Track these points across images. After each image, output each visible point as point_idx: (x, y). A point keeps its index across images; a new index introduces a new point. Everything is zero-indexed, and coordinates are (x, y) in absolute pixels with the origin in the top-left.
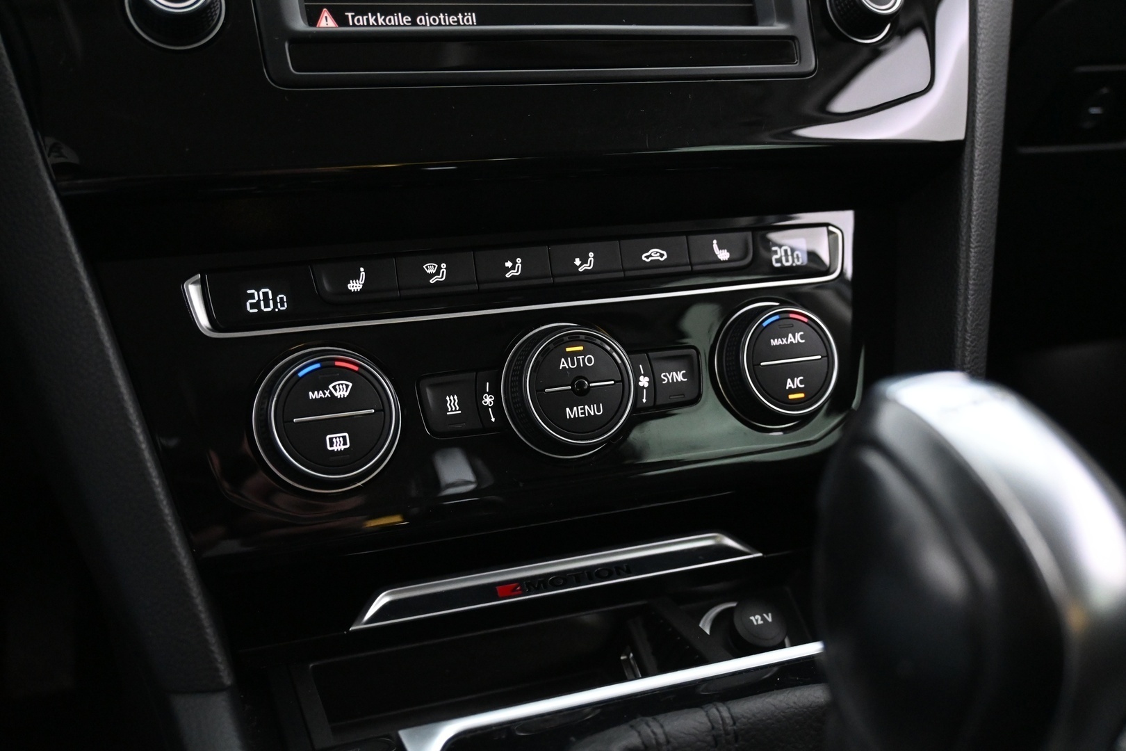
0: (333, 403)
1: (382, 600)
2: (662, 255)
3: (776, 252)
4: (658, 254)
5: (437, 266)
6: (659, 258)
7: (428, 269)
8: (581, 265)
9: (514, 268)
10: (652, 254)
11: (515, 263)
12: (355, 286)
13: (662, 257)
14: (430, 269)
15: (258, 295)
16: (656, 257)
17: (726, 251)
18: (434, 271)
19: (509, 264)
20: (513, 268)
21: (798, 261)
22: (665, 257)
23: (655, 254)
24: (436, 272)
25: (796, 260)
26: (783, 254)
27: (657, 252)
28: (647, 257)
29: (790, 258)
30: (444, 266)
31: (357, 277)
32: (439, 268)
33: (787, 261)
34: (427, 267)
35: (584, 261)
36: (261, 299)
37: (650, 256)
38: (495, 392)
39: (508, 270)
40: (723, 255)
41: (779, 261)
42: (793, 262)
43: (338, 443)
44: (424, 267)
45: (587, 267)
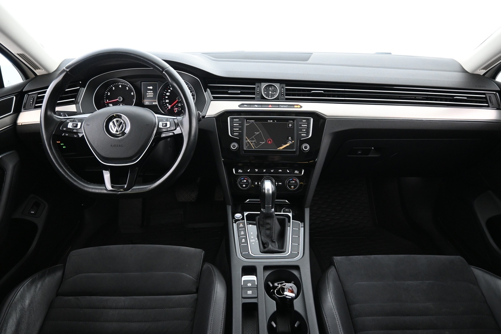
0: (244, 182)
1: (248, 200)
9: (265, 171)
12: (248, 171)
14: (256, 170)
15: (240, 170)
22: (282, 171)
23: (280, 171)
24: (257, 170)
36: (240, 171)
38: (261, 183)
40: (288, 171)
43: (244, 186)
45: (272, 171)
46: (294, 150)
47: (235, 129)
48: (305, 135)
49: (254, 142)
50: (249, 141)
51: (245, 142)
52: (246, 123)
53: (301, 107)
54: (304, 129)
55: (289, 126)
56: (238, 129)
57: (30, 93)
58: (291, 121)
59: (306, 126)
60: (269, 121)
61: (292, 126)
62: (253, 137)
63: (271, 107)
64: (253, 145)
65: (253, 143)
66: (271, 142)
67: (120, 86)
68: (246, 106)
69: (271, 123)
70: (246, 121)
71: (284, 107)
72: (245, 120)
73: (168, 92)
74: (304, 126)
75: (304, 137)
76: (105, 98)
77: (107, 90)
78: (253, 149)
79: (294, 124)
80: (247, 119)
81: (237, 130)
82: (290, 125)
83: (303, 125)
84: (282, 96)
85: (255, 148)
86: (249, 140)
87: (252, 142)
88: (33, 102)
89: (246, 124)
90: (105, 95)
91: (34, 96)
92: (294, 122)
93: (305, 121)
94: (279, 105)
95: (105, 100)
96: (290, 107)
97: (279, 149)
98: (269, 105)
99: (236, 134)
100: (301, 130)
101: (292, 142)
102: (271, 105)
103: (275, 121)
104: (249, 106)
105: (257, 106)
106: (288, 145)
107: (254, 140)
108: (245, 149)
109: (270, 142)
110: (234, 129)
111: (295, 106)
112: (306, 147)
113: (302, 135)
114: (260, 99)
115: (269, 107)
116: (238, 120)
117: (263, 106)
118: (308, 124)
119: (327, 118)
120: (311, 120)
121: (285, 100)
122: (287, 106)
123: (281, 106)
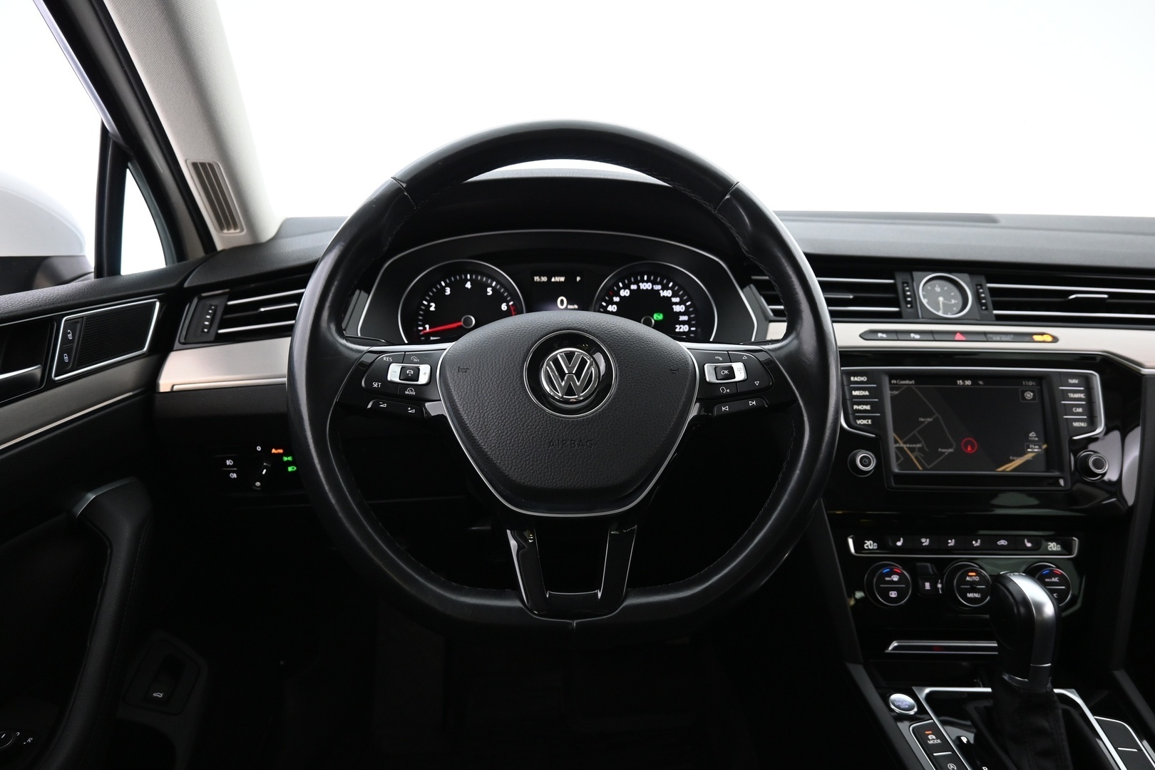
0: (893, 582)
1: (895, 644)
2: (1005, 543)
3: (1050, 545)
5: (926, 540)
8: (975, 544)
9: (951, 543)
12: (899, 544)
14: (923, 540)
16: (1003, 543)
17: (1030, 543)
19: (950, 541)
24: (925, 542)
25: (1058, 548)
26: (1053, 545)
30: (928, 540)
31: (899, 540)
33: (1054, 548)
35: (976, 542)
36: (869, 544)
37: (1001, 543)
38: (941, 583)
40: (1029, 545)
41: (1050, 548)
43: (893, 594)
45: (977, 545)
46: (1057, 474)
47: (860, 407)
48: (1083, 424)
49: (921, 450)
50: (904, 446)
51: (892, 447)
52: (892, 389)
53: (1055, 340)
54: (1078, 406)
55: (1024, 398)
56: (868, 407)
57: (204, 295)
58: (1031, 383)
59: (1082, 396)
60: (960, 382)
61: (1034, 398)
62: (915, 432)
63: (964, 339)
64: (916, 458)
65: (917, 453)
66: (973, 448)
67: (468, 285)
68: (884, 336)
69: (965, 388)
70: (890, 383)
71: (1003, 339)
72: (886, 379)
73: (613, 303)
74: (1077, 396)
75: (1082, 431)
76: (420, 320)
77: (429, 296)
78: (919, 470)
79: (1041, 391)
80: (892, 375)
81: (865, 411)
82: (1029, 395)
83: (1071, 395)
84: (982, 309)
85: (925, 469)
86: (905, 443)
87: (912, 450)
88: (212, 321)
89: (888, 394)
90: (422, 310)
91: (215, 302)
92: (1040, 384)
93: (1075, 381)
94: (985, 333)
95: (421, 326)
96: (1019, 338)
97: (1003, 471)
98: (954, 333)
99: (865, 422)
100: (1068, 409)
101: (1040, 448)
102: (962, 333)
103: (981, 383)
104: (894, 337)
105: (917, 337)
106: (1028, 457)
107: (919, 442)
108: (896, 470)
109: (969, 449)
110: (855, 407)
111: (1036, 338)
112: (1100, 464)
113: (1076, 424)
114: (922, 318)
115: (956, 339)
116: (864, 379)
117: (937, 337)
118: (1089, 391)
119: (1145, 371)
120: (1094, 378)
121: (994, 319)
122: (1012, 336)
123: (991, 336)
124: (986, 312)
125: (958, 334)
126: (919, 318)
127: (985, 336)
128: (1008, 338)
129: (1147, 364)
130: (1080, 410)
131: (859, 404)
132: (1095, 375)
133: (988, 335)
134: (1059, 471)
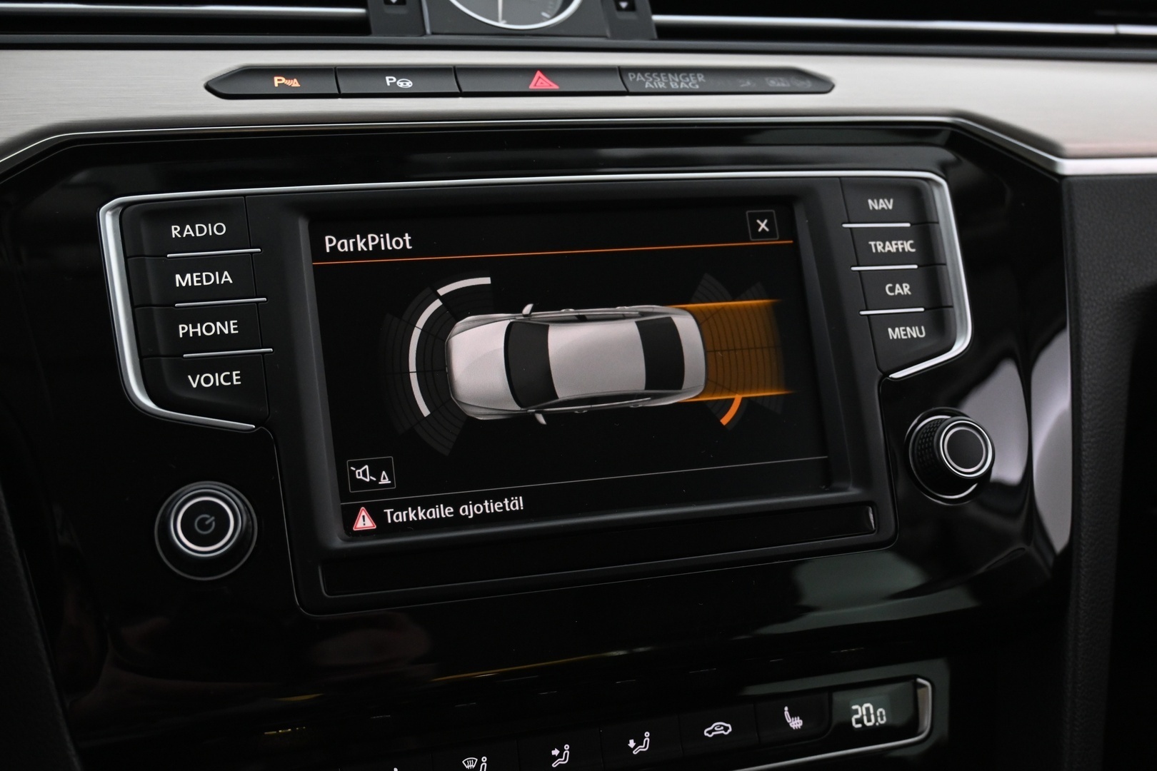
2: (726, 729)
3: (856, 712)
4: (722, 728)
5: (477, 760)
6: (723, 732)
7: (467, 764)
8: (635, 747)
9: (563, 756)
10: (716, 729)
11: (562, 750)
13: (726, 731)
14: (470, 764)
16: (720, 731)
17: (798, 718)
18: (474, 766)
19: (556, 752)
20: (560, 756)
21: (882, 719)
22: (730, 730)
23: (719, 728)
25: (879, 719)
26: (864, 712)
27: (721, 726)
28: (710, 732)
29: (873, 717)
30: (484, 759)
32: (480, 762)
33: (869, 720)
34: (466, 762)
35: (639, 743)
37: (714, 730)
39: (555, 758)
40: (796, 723)
41: (860, 721)
42: (876, 721)
44: (463, 762)
45: (641, 748)
46: (853, 492)
47: (199, 330)
48: (914, 332)
53: (823, 85)
54: (899, 278)
56: (230, 328)
59: (907, 246)
63: (555, 87)
68: (294, 83)
70: (316, 240)
71: (674, 86)
72: (303, 226)
74: (892, 247)
75: (914, 352)
80: (323, 214)
81: (221, 341)
83: (878, 246)
84: (619, 8)
92: (788, 219)
93: (885, 204)
94: (622, 71)
96: (720, 83)
98: (530, 71)
99: (218, 379)
100: (871, 290)
102: (548, 71)
104: (329, 85)
105: (406, 84)
110: (182, 329)
112: (967, 448)
113: (896, 333)
114: (433, 33)
115: (532, 87)
116: (216, 229)
117: (468, 84)
118: (924, 230)
119: (1068, 167)
120: (936, 192)
121: (655, 36)
122: (701, 78)
123: (639, 77)
124: (631, 16)
125: (539, 74)
126: (424, 33)
127: (623, 82)
128: (691, 83)
129: (1069, 147)
130: (905, 289)
131: (195, 317)
132: (938, 185)
133: (631, 77)
134: (856, 485)
